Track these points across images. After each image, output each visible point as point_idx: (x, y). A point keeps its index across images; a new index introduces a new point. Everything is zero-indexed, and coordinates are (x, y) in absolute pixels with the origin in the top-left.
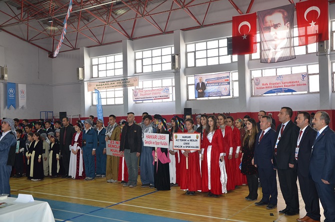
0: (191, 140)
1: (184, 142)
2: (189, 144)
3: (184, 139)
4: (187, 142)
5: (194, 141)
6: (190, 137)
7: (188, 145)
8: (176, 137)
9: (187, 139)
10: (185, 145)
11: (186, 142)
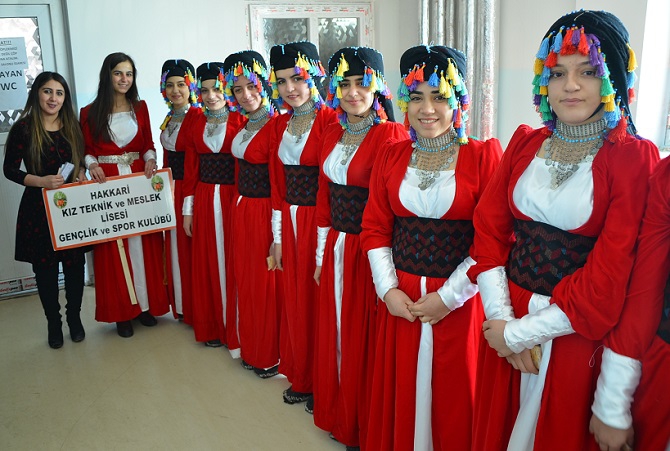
0: (130, 202)
1: (101, 212)
2: (124, 215)
3: (100, 201)
4: (115, 210)
5: (143, 200)
6: (125, 190)
7: (122, 221)
8: (62, 202)
9: (114, 199)
10: (109, 224)
11: (110, 211)
